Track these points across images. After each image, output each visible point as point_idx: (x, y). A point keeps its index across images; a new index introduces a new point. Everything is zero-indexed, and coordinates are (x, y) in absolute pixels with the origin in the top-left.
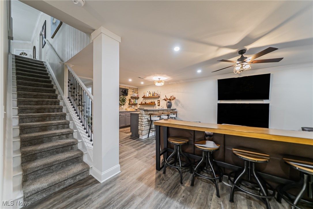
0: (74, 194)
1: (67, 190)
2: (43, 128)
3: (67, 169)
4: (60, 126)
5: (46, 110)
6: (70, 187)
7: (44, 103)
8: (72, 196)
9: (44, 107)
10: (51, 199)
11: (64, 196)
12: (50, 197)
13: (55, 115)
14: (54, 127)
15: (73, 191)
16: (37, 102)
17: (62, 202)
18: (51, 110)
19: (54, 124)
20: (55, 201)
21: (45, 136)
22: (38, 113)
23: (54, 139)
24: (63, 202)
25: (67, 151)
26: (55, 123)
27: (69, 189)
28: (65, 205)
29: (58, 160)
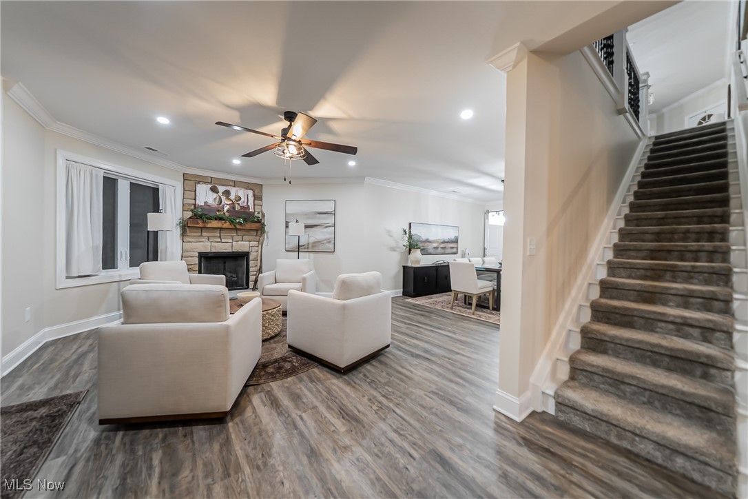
0: (637, 482)
1: (634, 462)
2: (646, 294)
3: (656, 415)
4: (693, 300)
5: (673, 253)
6: (646, 463)
7: (676, 236)
8: (629, 481)
9: (666, 246)
10: (592, 442)
11: (615, 462)
12: (594, 438)
13: (689, 269)
14: (675, 298)
15: (643, 476)
16: (658, 234)
17: (601, 467)
18: (688, 255)
19: (673, 292)
20: (593, 452)
21: (635, 313)
22: (652, 259)
23: (660, 328)
24: (603, 468)
25: (685, 372)
26: (678, 289)
27: (639, 463)
28: (598, 476)
29: (639, 379)
